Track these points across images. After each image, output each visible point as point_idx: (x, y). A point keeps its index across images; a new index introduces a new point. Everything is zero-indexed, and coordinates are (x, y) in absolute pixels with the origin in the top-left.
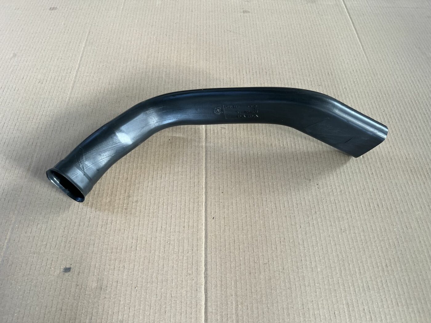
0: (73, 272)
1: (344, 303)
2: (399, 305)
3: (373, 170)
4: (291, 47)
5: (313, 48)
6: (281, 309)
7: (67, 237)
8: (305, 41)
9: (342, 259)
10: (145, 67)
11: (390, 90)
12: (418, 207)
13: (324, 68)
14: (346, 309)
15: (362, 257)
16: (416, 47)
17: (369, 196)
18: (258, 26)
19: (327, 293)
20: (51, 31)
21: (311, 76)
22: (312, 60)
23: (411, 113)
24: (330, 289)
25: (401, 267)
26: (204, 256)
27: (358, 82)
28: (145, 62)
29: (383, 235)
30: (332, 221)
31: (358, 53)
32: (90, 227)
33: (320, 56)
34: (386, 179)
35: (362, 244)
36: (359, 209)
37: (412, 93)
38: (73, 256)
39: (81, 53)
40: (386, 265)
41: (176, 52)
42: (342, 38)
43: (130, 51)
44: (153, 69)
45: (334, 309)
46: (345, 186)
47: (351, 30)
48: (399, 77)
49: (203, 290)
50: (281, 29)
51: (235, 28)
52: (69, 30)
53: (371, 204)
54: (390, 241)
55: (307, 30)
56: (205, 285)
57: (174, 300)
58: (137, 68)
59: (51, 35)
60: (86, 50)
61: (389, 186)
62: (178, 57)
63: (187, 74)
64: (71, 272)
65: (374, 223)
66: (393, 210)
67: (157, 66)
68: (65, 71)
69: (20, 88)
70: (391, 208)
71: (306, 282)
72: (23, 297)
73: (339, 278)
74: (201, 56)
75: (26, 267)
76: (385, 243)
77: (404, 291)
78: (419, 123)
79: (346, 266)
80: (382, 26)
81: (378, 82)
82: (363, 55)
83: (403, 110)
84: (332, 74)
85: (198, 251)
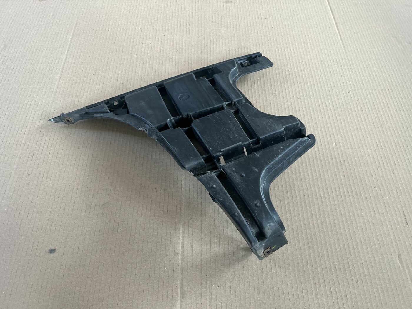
0: (58, 253)
1: (312, 283)
2: (365, 285)
3: (345, 157)
4: (271, 37)
5: (292, 38)
6: (252, 288)
7: (52, 221)
8: (285, 31)
9: (311, 241)
10: (129, 57)
11: (365, 79)
12: (387, 193)
13: (302, 58)
14: (313, 288)
15: (331, 239)
16: (393, 36)
17: (339, 182)
18: (239, 16)
19: (296, 274)
20: (40, 22)
21: (289, 66)
22: (291, 50)
23: (384, 101)
24: (299, 270)
25: (367, 249)
26: (181, 239)
27: (334, 72)
28: (130, 53)
29: (351, 219)
30: (303, 206)
31: (335, 42)
32: (74, 211)
33: (299, 46)
34: (357, 166)
35: (331, 228)
36: (330, 195)
37: (386, 82)
38: (58, 238)
39: (68, 44)
40: (353, 248)
41: (159, 43)
42: (321, 28)
43: (116, 42)
44: (137, 60)
45: (302, 289)
46: (317, 173)
47: (330, 19)
48: (374, 67)
49: (179, 270)
50: (262, 19)
51: (217, 18)
52: (57, 21)
53: (341, 190)
54: (358, 225)
55: (287, 20)
56: (181, 266)
57: (152, 280)
58: (122, 59)
59: (40, 26)
60: (73, 40)
61: (359, 173)
62: (162, 48)
63: (170, 65)
64: (56, 253)
65: (344, 207)
66: (362, 195)
67: (141, 57)
68: (53, 62)
69: (10, 79)
70: (361, 194)
71: (276, 263)
72: (11, 276)
73: (308, 260)
74: (184, 46)
75: (14, 249)
76: (353, 227)
77: (369, 272)
78: (391, 112)
79: (315, 248)
80: (361, 16)
81: (354, 72)
82: (341, 44)
83: (376, 98)
84: (309, 64)
85: (176, 234)
